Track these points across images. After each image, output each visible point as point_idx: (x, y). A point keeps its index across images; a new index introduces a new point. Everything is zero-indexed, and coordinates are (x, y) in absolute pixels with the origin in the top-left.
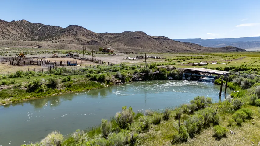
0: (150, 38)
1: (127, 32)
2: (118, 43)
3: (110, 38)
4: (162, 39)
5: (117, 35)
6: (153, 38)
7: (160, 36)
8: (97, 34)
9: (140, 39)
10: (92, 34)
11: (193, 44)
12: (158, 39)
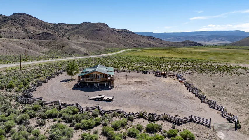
0: (113, 31)
1: (86, 23)
2: (76, 35)
3: (66, 29)
4: (125, 32)
5: (75, 27)
6: (116, 31)
7: (123, 29)
8: (50, 25)
9: (103, 32)
10: (44, 25)
11: (155, 38)
12: (121, 32)
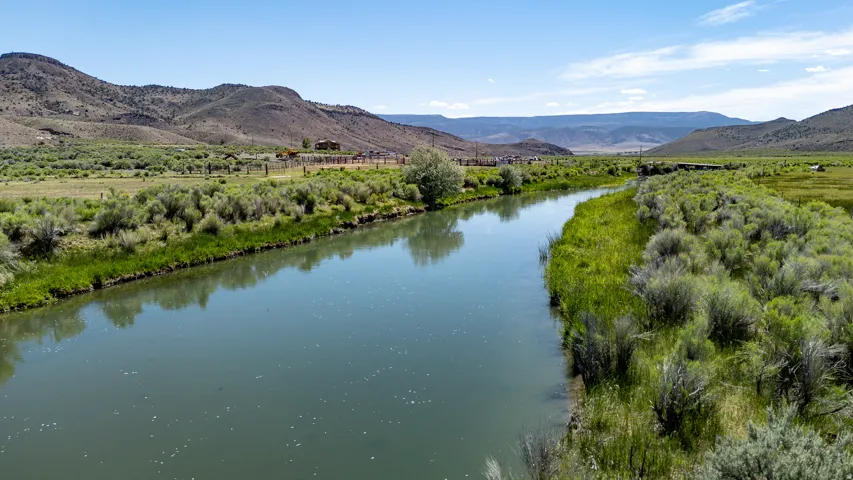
0: (313, 110)
1: (233, 86)
2: (211, 122)
3: (171, 104)
4: (350, 113)
5: (197, 97)
6: (322, 110)
9: (285, 112)
